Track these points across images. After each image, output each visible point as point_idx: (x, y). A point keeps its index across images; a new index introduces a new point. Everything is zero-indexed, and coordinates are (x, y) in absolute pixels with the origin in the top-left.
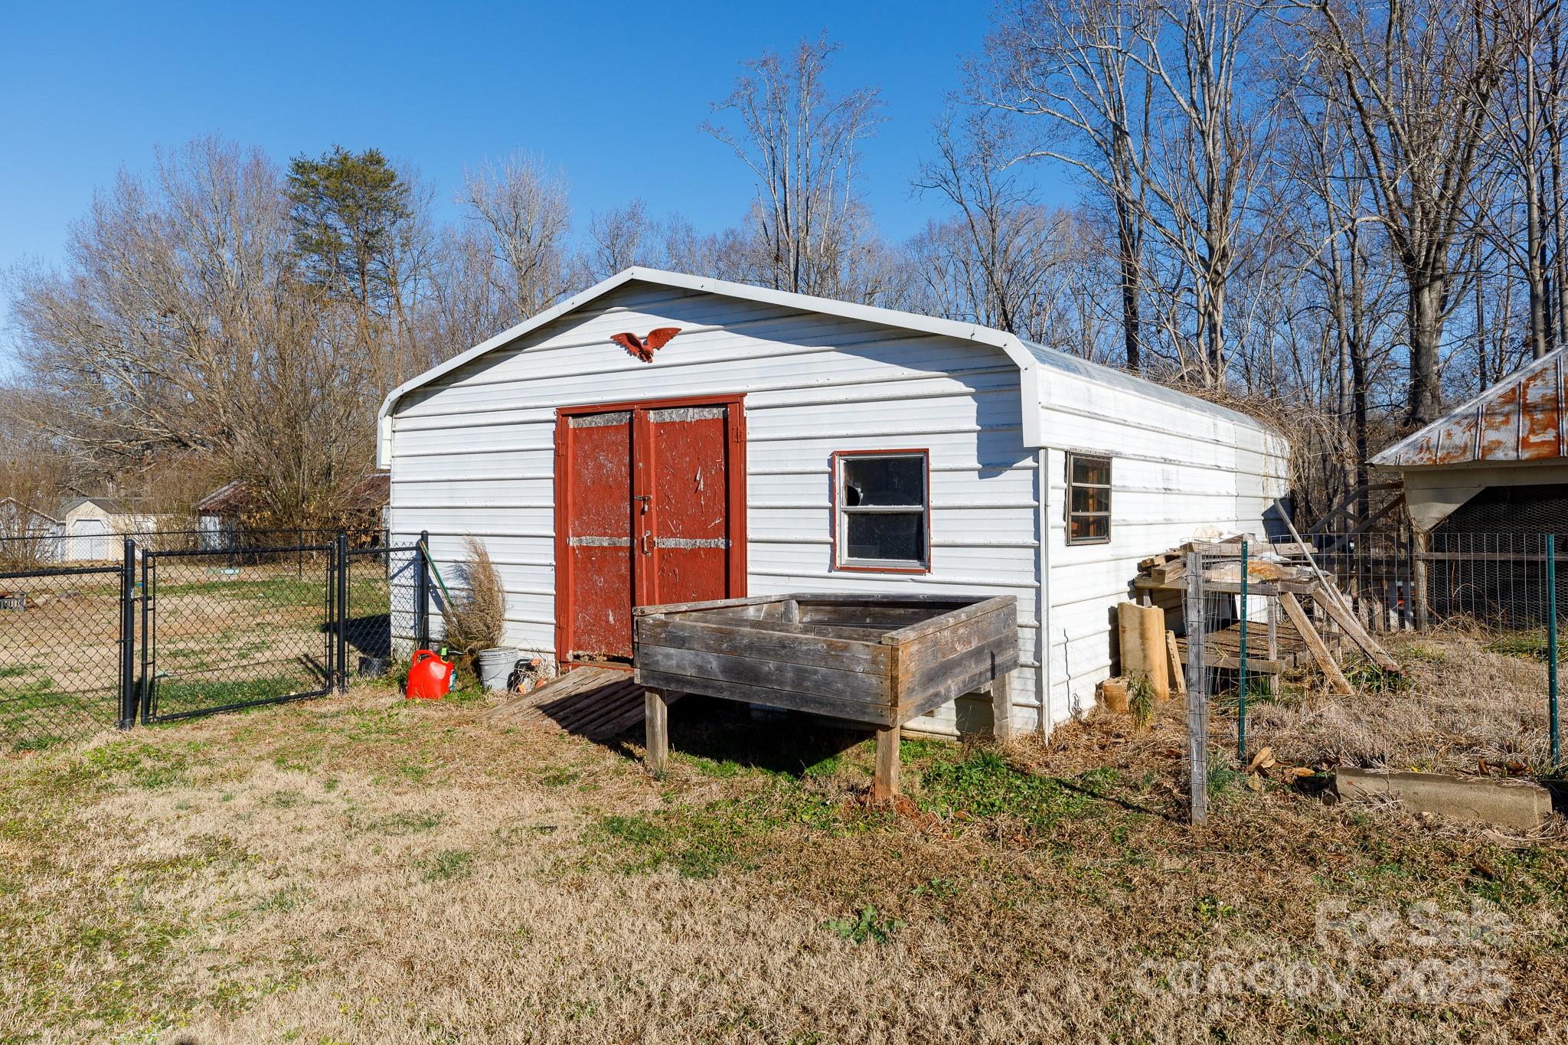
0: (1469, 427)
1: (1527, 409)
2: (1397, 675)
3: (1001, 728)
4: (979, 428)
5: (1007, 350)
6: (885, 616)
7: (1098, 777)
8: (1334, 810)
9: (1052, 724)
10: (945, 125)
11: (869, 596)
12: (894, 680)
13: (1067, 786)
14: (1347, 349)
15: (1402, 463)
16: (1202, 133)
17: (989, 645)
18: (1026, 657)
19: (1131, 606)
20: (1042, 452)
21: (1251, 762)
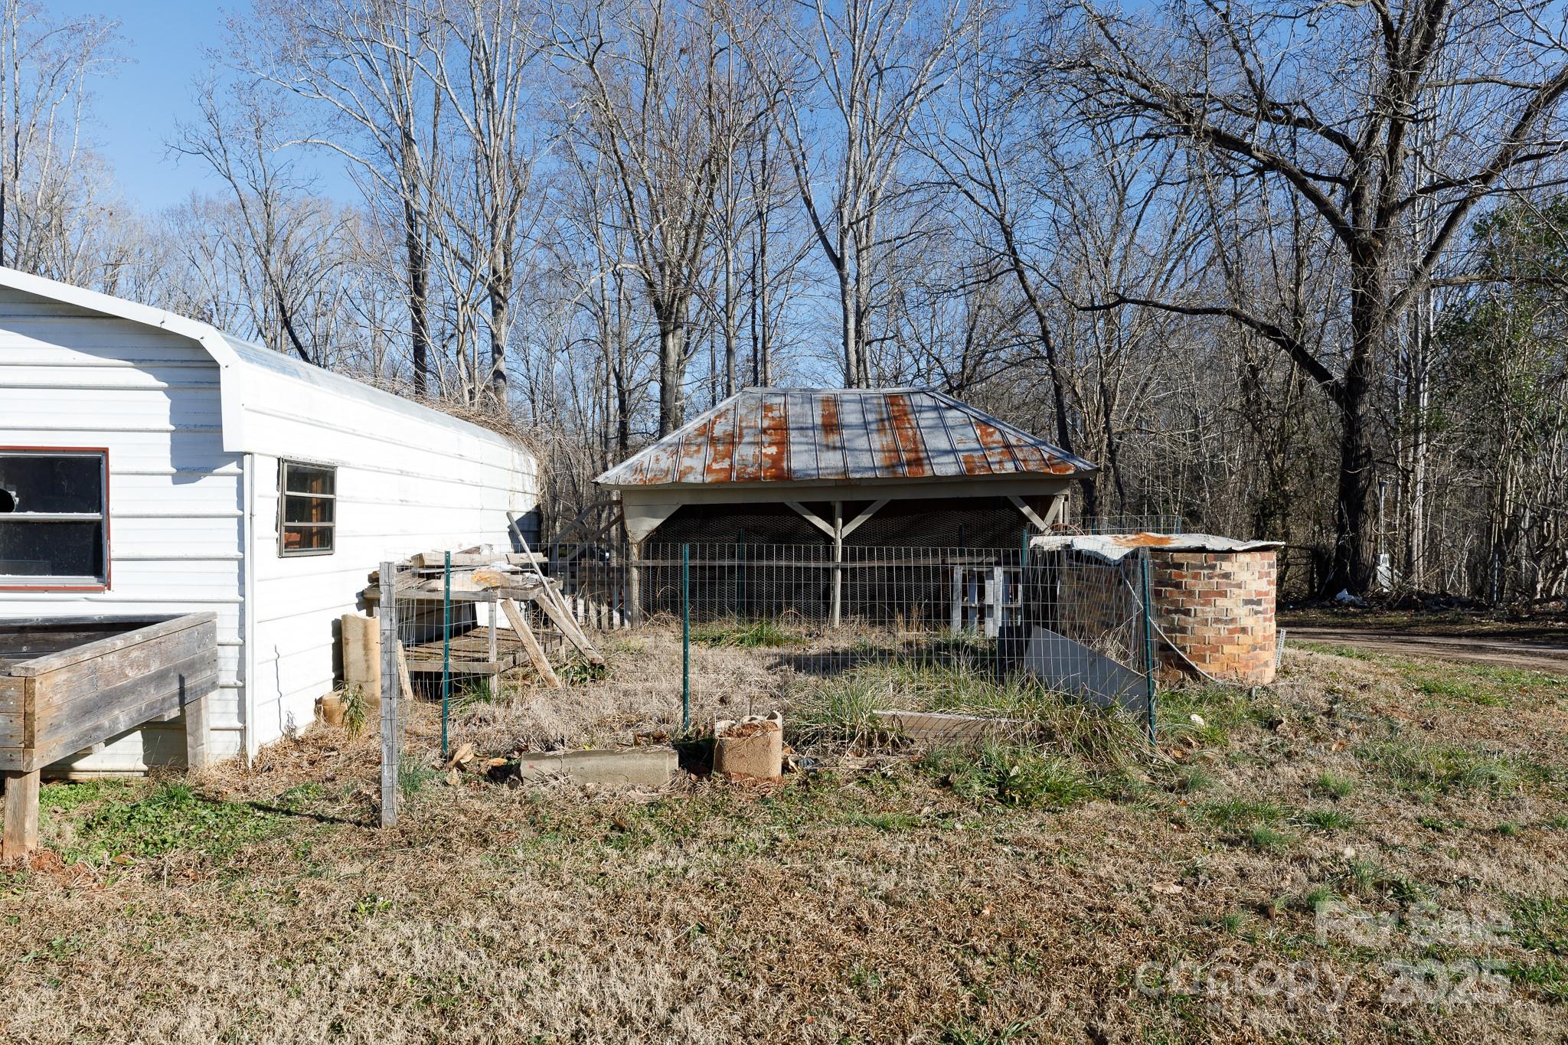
0: (673, 454)
1: (713, 441)
2: (602, 667)
3: (195, 756)
4: (173, 428)
5: (203, 343)
6: (47, 642)
7: (299, 795)
8: (516, 793)
9: (257, 745)
10: (207, 86)
11: (26, 620)
12: (28, 717)
13: (260, 808)
14: (613, 381)
15: (621, 483)
16: (487, 157)
17: (176, 668)
18: (228, 676)
19: (356, 618)
20: (247, 458)
21: (451, 758)
